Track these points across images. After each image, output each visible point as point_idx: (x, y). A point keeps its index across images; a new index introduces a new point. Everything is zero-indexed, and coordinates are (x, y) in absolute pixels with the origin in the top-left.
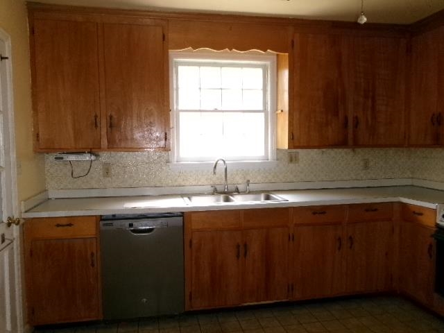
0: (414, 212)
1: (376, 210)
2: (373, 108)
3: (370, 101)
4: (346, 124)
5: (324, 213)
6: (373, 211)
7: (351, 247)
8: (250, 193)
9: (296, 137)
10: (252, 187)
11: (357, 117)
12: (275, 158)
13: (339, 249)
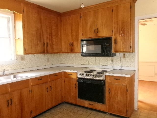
0: (69, 74)
1: (57, 75)
2: (52, 40)
3: (51, 37)
4: (44, 45)
5: (42, 79)
6: (56, 76)
7: (51, 90)
8: (5, 75)
9: (26, 50)
10: (6, 72)
11: (47, 43)
12: (16, 59)
13: (47, 92)
